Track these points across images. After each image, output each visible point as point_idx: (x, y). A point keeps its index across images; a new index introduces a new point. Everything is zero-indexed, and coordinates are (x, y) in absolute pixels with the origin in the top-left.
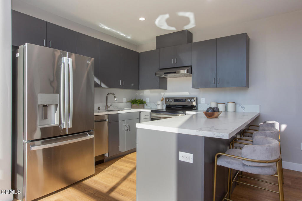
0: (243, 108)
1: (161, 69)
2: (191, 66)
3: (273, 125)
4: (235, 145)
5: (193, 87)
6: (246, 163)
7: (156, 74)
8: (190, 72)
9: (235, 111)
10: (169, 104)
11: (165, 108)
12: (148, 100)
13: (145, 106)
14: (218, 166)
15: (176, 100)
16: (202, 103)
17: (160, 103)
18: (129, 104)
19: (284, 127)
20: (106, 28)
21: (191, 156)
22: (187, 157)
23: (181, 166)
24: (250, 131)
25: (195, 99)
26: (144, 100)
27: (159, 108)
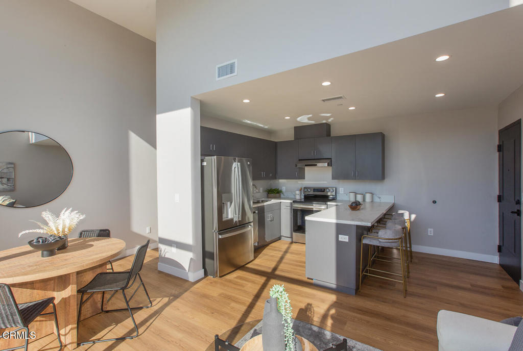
0: (380, 198)
1: (300, 160)
2: (331, 159)
3: (402, 215)
4: (373, 231)
5: (333, 178)
6: (381, 240)
7: (296, 166)
8: (330, 165)
9: (372, 201)
10: (307, 193)
11: (303, 197)
12: (284, 189)
13: (282, 196)
14: (363, 244)
15: (315, 190)
16: (341, 192)
17: (298, 192)
18: (265, 194)
19: (413, 216)
20: (249, 122)
21: (347, 237)
22: (344, 238)
23: (339, 244)
24: (385, 220)
25: (334, 189)
26: (280, 189)
27: (298, 197)
